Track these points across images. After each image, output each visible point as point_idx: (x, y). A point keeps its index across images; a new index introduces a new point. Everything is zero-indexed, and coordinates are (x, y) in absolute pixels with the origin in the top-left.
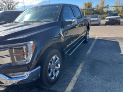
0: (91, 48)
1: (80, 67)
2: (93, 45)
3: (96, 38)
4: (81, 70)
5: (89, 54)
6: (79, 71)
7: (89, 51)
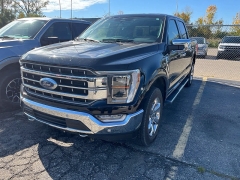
0: (199, 95)
1: (187, 124)
2: (201, 91)
3: (205, 79)
4: (190, 128)
5: (197, 105)
6: (187, 129)
7: (197, 101)
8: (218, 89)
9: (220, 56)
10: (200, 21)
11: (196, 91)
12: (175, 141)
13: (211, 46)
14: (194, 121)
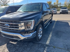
0: (54, 25)
1: (51, 34)
2: (55, 24)
3: (56, 20)
4: (51, 35)
5: (54, 28)
6: (50, 36)
7: (54, 27)
8: (60, 23)
9: (61, 13)
10: (55, 3)
11: (53, 24)
12: (47, 39)
13: (58, 10)
14: (53, 33)
